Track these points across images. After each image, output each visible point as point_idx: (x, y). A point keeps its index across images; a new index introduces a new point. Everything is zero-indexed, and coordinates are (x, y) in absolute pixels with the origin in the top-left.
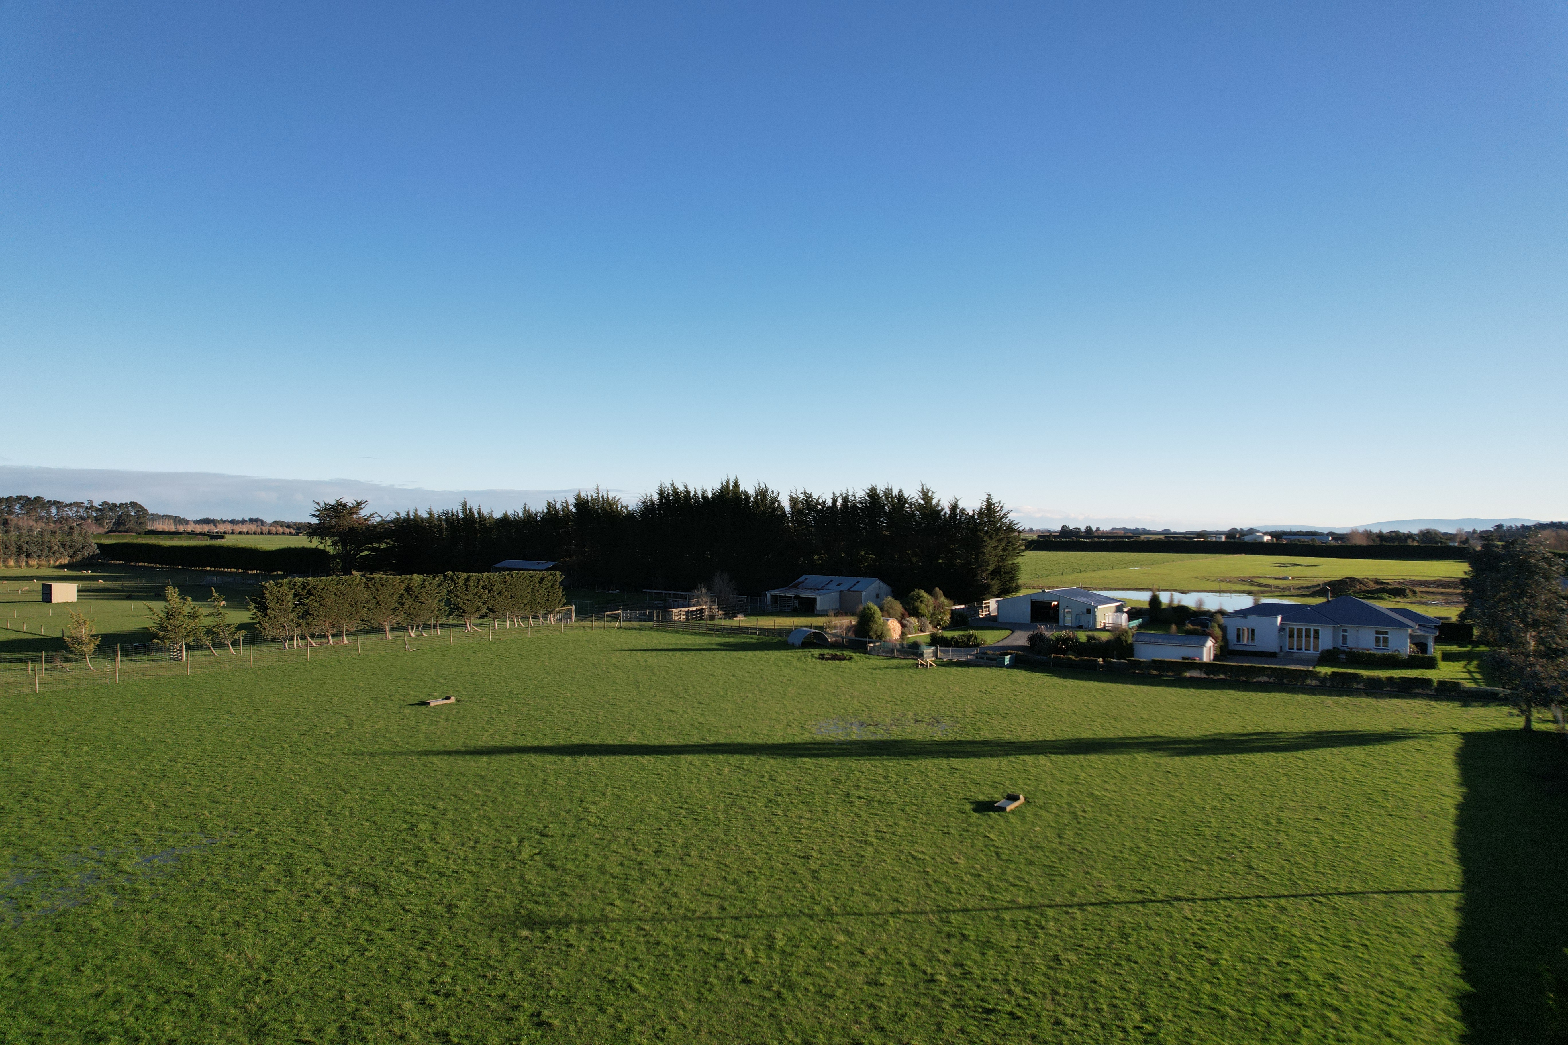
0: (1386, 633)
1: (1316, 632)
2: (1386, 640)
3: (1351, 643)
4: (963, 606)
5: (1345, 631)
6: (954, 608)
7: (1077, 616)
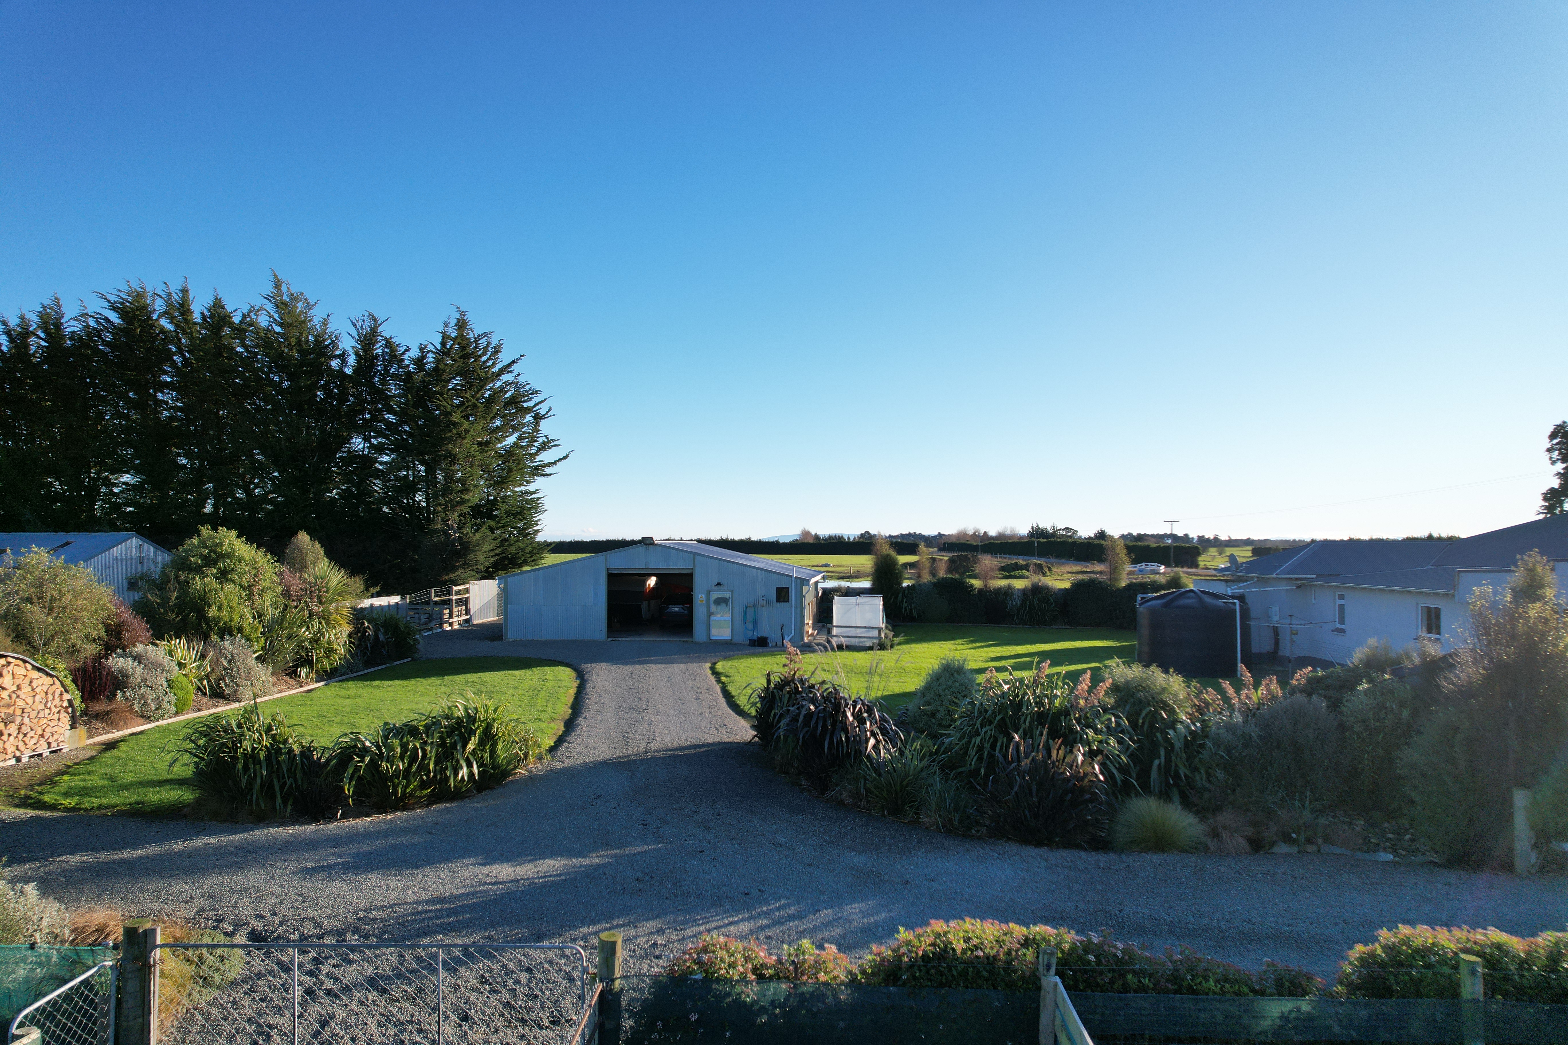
4: (395, 599)
6: (366, 603)
7: (750, 611)
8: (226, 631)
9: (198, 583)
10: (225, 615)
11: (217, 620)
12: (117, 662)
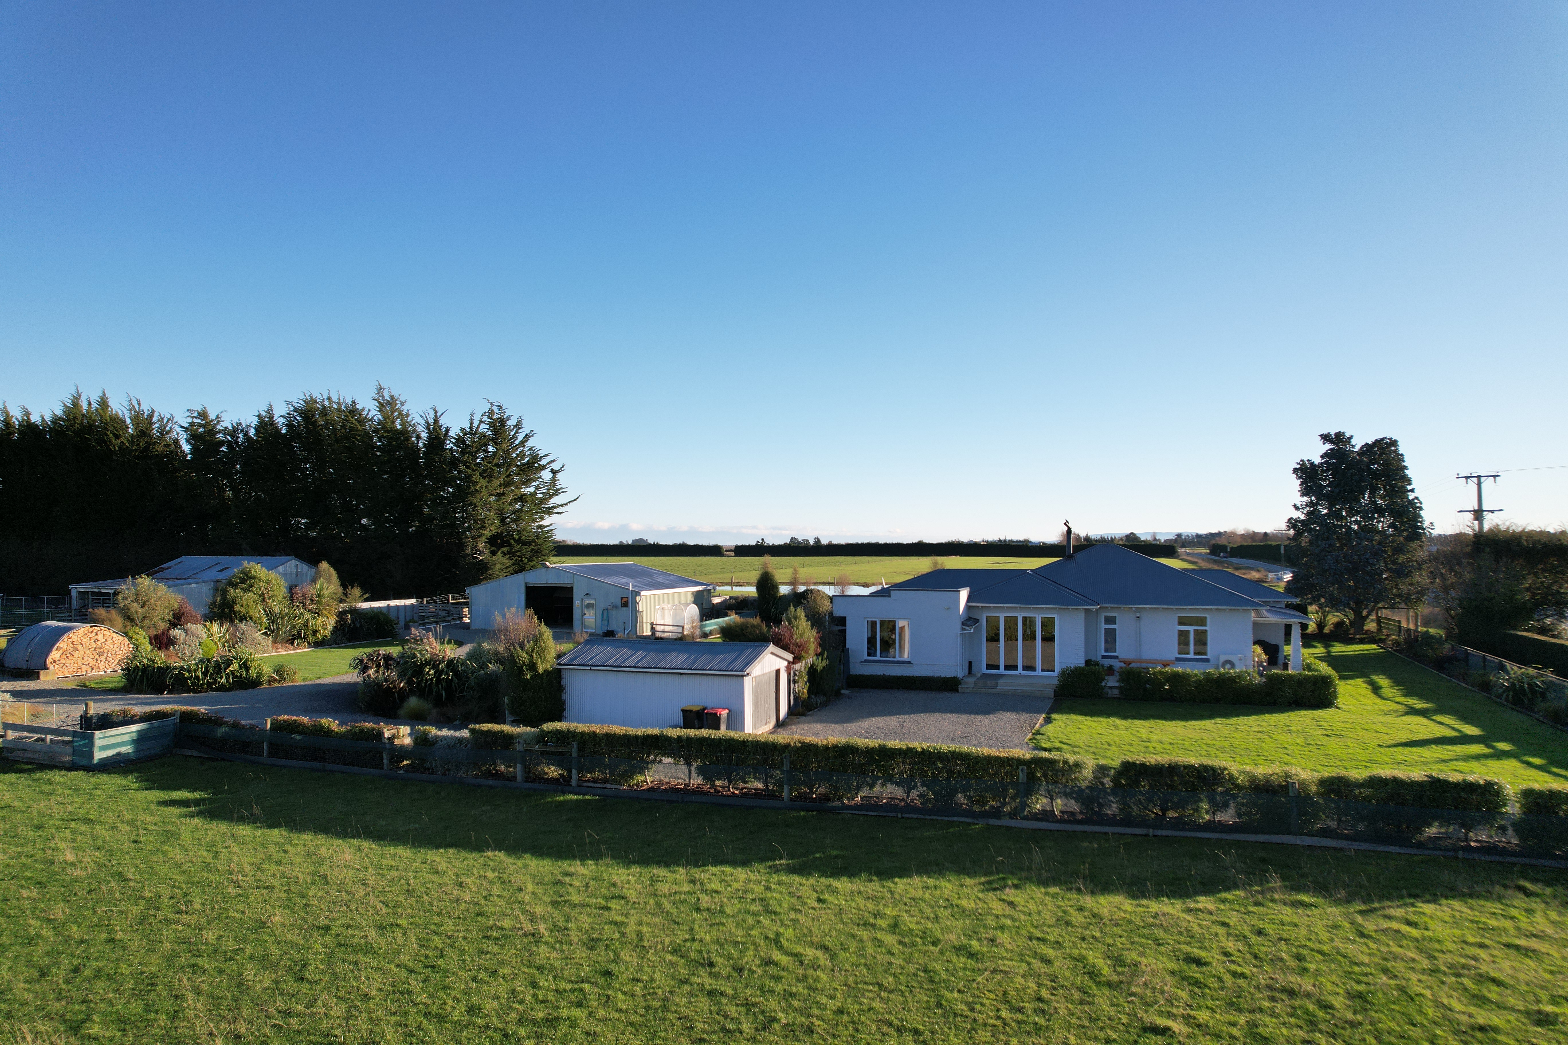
0: (1202, 621)
1: (1048, 624)
2: (1201, 640)
3: (1124, 650)
4: (413, 601)
5: (1110, 620)
7: (605, 612)
8: (243, 618)
9: (232, 592)
10: (243, 610)
11: (240, 613)
12: (176, 632)
